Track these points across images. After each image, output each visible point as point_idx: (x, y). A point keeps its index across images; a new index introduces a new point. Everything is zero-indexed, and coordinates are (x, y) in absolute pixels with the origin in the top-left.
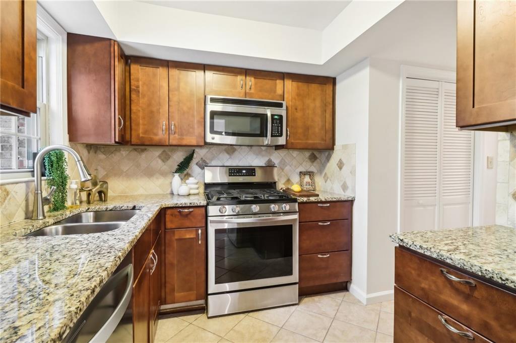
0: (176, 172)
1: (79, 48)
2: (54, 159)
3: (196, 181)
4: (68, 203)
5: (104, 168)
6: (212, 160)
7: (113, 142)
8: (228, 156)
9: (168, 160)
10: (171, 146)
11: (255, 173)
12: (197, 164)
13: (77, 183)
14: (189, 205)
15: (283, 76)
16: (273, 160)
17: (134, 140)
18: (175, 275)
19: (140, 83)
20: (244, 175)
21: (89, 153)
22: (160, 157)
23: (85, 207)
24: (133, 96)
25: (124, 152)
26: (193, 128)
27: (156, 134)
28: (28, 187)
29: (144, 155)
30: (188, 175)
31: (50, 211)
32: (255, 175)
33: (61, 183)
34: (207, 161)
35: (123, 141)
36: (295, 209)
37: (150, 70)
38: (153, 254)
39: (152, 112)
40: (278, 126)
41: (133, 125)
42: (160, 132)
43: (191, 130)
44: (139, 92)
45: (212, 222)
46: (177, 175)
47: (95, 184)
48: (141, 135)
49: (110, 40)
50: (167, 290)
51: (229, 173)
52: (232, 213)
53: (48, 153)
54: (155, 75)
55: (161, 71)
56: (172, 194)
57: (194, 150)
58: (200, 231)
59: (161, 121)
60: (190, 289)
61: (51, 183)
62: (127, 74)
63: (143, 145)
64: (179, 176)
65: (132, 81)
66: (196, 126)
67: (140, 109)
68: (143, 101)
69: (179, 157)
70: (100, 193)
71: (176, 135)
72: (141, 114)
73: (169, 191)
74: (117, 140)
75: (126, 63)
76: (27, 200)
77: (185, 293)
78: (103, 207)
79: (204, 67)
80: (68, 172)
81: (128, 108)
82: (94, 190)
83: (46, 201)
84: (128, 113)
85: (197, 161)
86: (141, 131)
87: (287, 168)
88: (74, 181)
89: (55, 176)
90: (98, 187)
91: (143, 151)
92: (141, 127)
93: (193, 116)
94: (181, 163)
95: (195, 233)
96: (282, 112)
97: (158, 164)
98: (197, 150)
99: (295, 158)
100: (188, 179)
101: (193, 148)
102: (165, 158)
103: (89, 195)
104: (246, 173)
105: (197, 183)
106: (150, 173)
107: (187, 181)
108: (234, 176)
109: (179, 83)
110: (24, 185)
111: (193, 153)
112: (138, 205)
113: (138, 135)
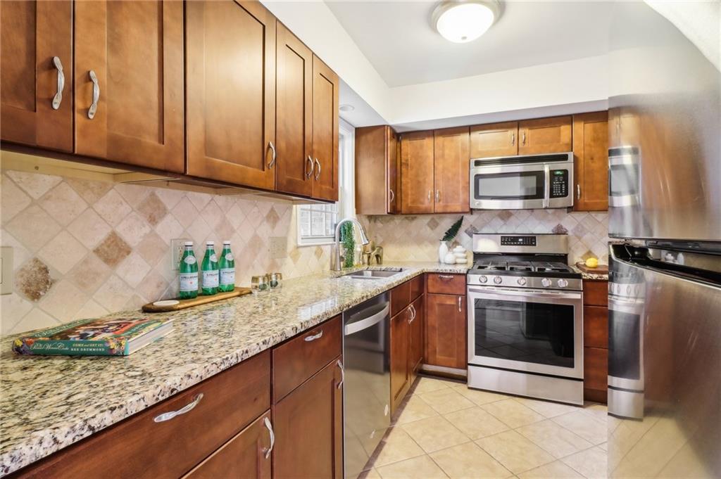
0: (444, 240)
1: (363, 138)
2: (346, 228)
3: (464, 250)
4: (355, 263)
5: (381, 236)
6: (482, 227)
7: (386, 213)
8: (502, 222)
9: (436, 227)
10: (437, 213)
11: (535, 242)
12: (466, 231)
13: (360, 247)
14: (449, 272)
15: (569, 119)
16: (564, 226)
17: (404, 210)
18: (437, 338)
19: (409, 156)
20: (520, 245)
21: (370, 222)
22: (428, 224)
23: (366, 266)
24: (404, 169)
25: (397, 220)
26: (458, 195)
27: (423, 203)
28: (332, 248)
29: (414, 223)
30: (456, 243)
31: (344, 267)
32: (535, 245)
33: (350, 247)
34: (478, 229)
35: (395, 211)
36: (578, 287)
37: (417, 142)
38: (412, 308)
39: (419, 182)
40: (561, 185)
41: (403, 196)
42: (427, 202)
43: (456, 197)
44: (408, 165)
45: (471, 290)
46: (444, 243)
47: (373, 249)
48: (410, 205)
49: (384, 126)
50: (430, 350)
51: (502, 241)
52: (494, 284)
53: (343, 224)
54: (422, 147)
55: (428, 142)
56: (440, 262)
57: (463, 217)
58: (460, 299)
59: (427, 190)
60: (451, 355)
61: (345, 246)
62: (398, 150)
63: (413, 214)
64: (446, 244)
65: (402, 156)
66: (461, 191)
67: (409, 181)
68: (411, 173)
69: (447, 223)
70: (377, 256)
71: (441, 203)
72: (409, 185)
73: (437, 260)
74: (389, 211)
75: (398, 140)
76: (331, 257)
77: (446, 358)
78: (378, 268)
79: (470, 129)
80: (355, 238)
81: (399, 180)
82: (372, 254)
83: (342, 259)
84: (399, 185)
85: (466, 228)
86: (409, 201)
87: (587, 237)
88: (359, 245)
89: (347, 241)
90: (376, 251)
91: (413, 219)
92: (410, 197)
93: (458, 182)
94: (449, 231)
95: (455, 300)
96: (568, 165)
97: (427, 231)
98: (466, 216)
99: (600, 223)
100: (455, 247)
101: (462, 215)
102: (433, 225)
103: (369, 257)
104: (523, 242)
105: (465, 252)
106: (419, 241)
107: (454, 250)
108: (507, 245)
109: (443, 150)
110: (329, 246)
111: (462, 219)
112: (403, 267)
113: (407, 205)
